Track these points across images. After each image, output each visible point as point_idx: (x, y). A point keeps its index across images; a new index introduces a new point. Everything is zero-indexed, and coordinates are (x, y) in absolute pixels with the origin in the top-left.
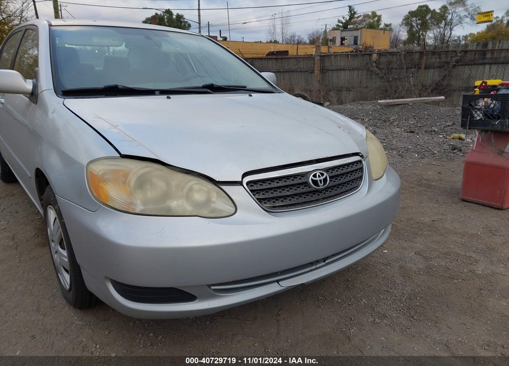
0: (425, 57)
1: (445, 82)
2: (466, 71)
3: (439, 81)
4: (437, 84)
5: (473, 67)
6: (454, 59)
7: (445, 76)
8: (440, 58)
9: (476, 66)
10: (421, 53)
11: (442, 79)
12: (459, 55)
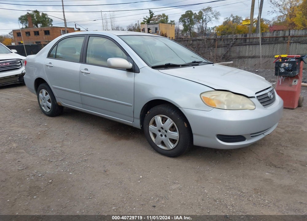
0: (217, 42)
1: (228, 54)
2: (237, 49)
3: (225, 54)
4: (224, 55)
5: (241, 46)
6: (232, 43)
7: (228, 51)
8: (224, 42)
9: (242, 46)
10: (215, 39)
11: (227, 53)
12: (234, 40)
